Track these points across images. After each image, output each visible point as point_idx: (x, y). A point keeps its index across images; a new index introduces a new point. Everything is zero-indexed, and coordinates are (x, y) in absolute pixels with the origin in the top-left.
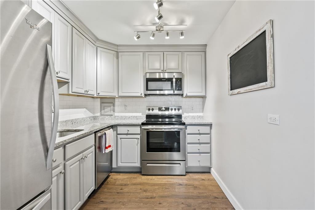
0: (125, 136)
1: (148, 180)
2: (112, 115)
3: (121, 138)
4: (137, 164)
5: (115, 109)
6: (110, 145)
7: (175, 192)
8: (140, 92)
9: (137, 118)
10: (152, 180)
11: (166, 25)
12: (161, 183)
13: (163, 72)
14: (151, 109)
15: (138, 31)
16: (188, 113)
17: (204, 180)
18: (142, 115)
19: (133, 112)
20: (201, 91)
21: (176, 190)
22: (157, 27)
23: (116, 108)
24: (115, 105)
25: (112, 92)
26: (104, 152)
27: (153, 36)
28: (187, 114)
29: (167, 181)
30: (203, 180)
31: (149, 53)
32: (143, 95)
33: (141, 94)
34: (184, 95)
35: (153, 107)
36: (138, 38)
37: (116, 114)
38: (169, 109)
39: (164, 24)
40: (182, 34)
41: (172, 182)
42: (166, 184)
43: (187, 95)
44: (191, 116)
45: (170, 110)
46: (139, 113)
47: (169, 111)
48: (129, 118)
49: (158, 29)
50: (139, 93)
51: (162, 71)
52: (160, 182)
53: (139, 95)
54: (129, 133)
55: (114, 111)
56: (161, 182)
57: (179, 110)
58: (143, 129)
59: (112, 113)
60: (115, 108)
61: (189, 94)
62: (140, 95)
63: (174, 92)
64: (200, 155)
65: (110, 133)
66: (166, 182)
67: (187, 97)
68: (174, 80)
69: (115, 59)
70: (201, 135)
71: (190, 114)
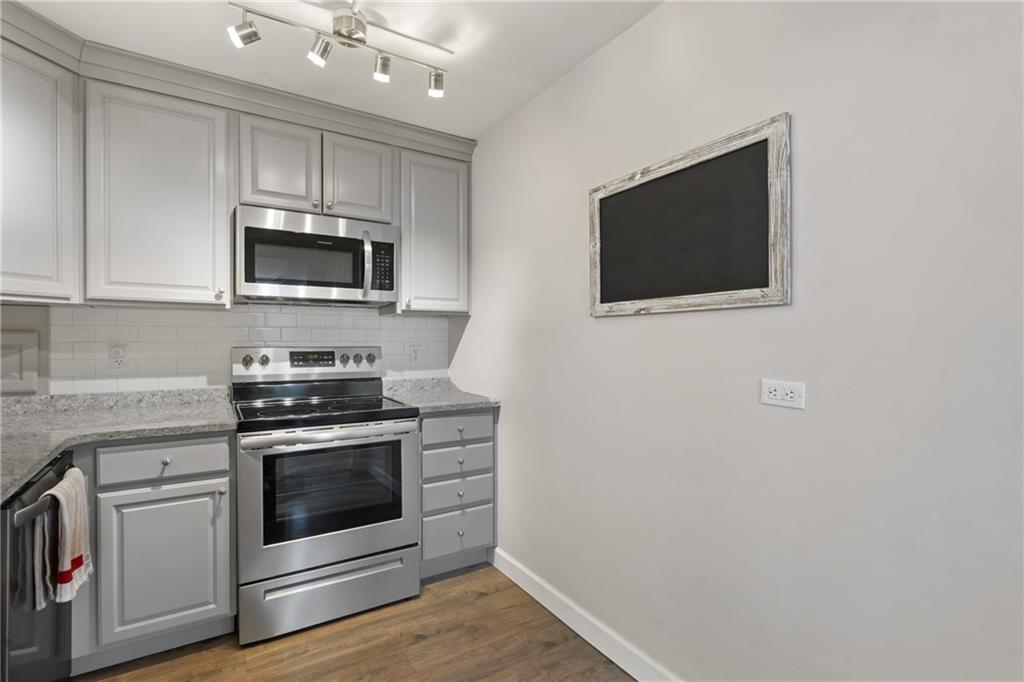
0: (149, 489)
1: (282, 660)
2: (33, 393)
3: (118, 507)
4: (213, 606)
5: (48, 360)
6: (76, 556)
7: (415, 672)
8: (210, 287)
9: (186, 399)
10: (294, 655)
11: (380, 24)
12: (342, 657)
13: (319, 210)
14: (256, 359)
15: (250, 7)
16: (400, 371)
17: (486, 594)
18: (209, 383)
19: (158, 375)
20: (455, 297)
21: (417, 665)
22: (337, 20)
23: (56, 359)
24: (48, 341)
25: (49, 278)
26: (41, 605)
27: (324, 53)
28: (397, 373)
29: (366, 641)
30: (481, 595)
31: (258, 122)
32: (227, 300)
33: (219, 296)
34: (400, 309)
36: (250, 38)
37: (57, 387)
38: (333, 360)
39: (369, 19)
40: (438, 82)
41: (385, 638)
42: (366, 652)
43: (408, 306)
44: (411, 380)
45: (337, 362)
46: (196, 375)
47: (333, 365)
48: (141, 401)
49: (344, 31)
50: (205, 288)
51: (315, 206)
52: (336, 655)
53: (208, 297)
54: (166, 474)
55: (44, 371)
56: (344, 652)
57: (371, 359)
58: (244, 449)
59: (32, 380)
60: (53, 356)
61: (415, 306)
62: (213, 300)
63: (365, 295)
64: (464, 513)
66: (363, 647)
67: (409, 313)
68: (368, 248)
70: (468, 447)
71: (406, 372)
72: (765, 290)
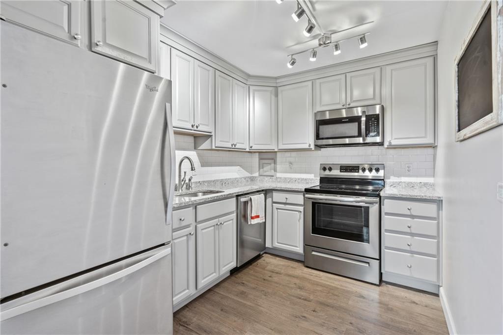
0: (283, 205)
1: (312, 275)
2: (273, 176)
3: (277, 209)
4: (298, 248)
5: (276, 167)
6: (258, 215)
7: (347, 304)
8: (308, 143)
9: (307, 182)
10: (317, 276)
11: (335, 32)
12: (329, 285)
13: (345, 107)
14: (327, 169)
15: (292, 54)
16: (399, 177)
17: (417, 304)
18: (315, 177)
19: (301, 173)
20: (424, 135)
21: (350, 302)
22: (319, 40)
23: (278, 167)
24: (276, 162)
25: (269, 145)
26: (249, 223)
27: (314, 55)
28: (396, 178)
29: (341, 286)
30: (414, 303)
31: (322, 80)
32: (313, 147)
33: (310, 146)
34: (386, 144)
35: (330, 166)
36: (293, 63)
37: (279, 175)
38: (358, 170)
39: (330, 33)
40: (363, 40)
41: (349, 289)
42: (338, 288)
43: (390, 143)
44: (405, 182)
45: (360, 171)
46: (311, 173)
47: (358, 172)
48: (296, 181)
49: (321, 43)
50: (306, 143)
51: (343, 105)
52: (328, 283)
53: (306, 146)
54: (287, 202)
55: (275, 170)
56: (330, 284)
57: (377, 170)
58: (306, 198)
59: (272, 173)
60: (278, 166)
61: (394, 142)
62: (308, 147)
63: (364, 140)
64: (413, 256)
65: (258, 199)
66: (339, 287)
67: (391, 147)
68: (363, 119)
69: (273, 97)
70: (415, 220)
71: (402, 178)
72: (491, 114)
